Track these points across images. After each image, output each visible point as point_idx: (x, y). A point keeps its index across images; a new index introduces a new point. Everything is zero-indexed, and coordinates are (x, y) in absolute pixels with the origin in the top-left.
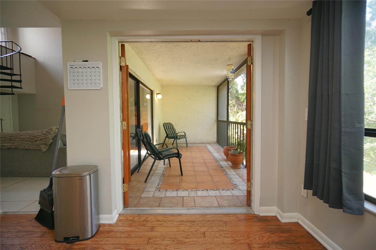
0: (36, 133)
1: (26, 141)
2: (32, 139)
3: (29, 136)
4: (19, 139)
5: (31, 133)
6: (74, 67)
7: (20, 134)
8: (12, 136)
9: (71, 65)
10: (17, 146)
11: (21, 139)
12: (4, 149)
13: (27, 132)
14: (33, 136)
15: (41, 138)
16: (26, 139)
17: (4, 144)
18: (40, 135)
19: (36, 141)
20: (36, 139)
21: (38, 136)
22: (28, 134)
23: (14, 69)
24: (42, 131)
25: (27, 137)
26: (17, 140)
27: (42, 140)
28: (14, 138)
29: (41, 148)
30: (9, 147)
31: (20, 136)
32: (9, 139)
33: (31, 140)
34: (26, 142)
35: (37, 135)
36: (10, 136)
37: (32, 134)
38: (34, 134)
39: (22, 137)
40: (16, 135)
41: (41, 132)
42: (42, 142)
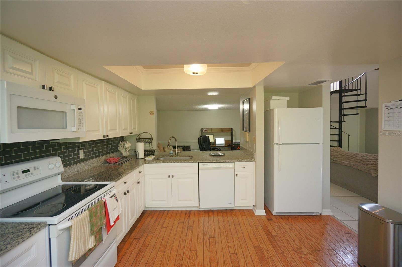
0: (368, 157)
1: (359, 162)
2: (364, 161)
3: (362, 158)
4: (354, 159)
5: (364, 155)
6: (389, 108)
7: (355, 155)
8: (349, 155)
9: (386, 106)
10: (352, 165)
11: (355, 160)
12: (343, 165)
13: (361, 154)
14: (365, 159)
15: (372, 162)
16: (359, 161)
17: (344, 161)
18: (372, 160)
19: (367, 165)
20: (367, 162)
21: (370, 160)
22: (362, 156)
23: (361, 89)
24: (375, 156)
25: (361, 159)
26: (352, 159)
27: (373, 165)
28: (350, 158)
29: (371, 172)
30: (346, 164)
31: (355, 157)
32: (347, 157)
33: (363, 163)
34: (359, 164)
35: (369, 158)
36: (348, 156)
37: (365, 157)
38: (367, 157)
39: (356, 158)
40: (352, 155)
41: (373, 156)
42: (372, 167)
